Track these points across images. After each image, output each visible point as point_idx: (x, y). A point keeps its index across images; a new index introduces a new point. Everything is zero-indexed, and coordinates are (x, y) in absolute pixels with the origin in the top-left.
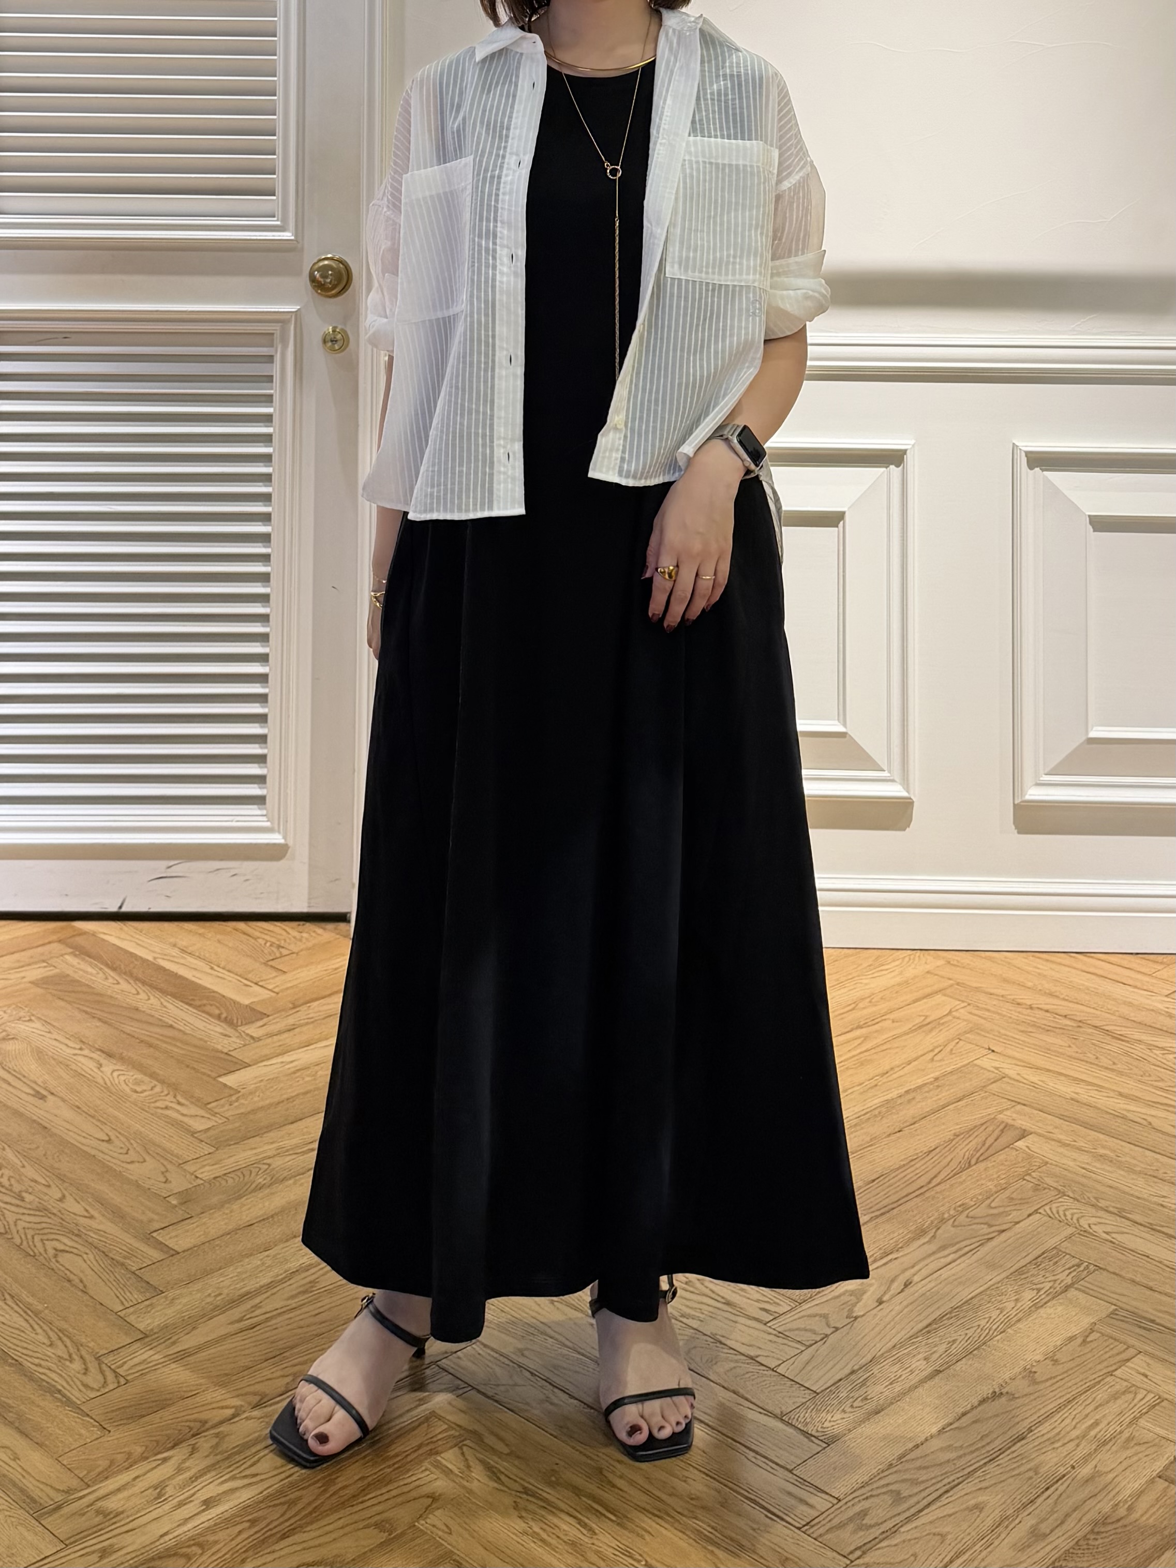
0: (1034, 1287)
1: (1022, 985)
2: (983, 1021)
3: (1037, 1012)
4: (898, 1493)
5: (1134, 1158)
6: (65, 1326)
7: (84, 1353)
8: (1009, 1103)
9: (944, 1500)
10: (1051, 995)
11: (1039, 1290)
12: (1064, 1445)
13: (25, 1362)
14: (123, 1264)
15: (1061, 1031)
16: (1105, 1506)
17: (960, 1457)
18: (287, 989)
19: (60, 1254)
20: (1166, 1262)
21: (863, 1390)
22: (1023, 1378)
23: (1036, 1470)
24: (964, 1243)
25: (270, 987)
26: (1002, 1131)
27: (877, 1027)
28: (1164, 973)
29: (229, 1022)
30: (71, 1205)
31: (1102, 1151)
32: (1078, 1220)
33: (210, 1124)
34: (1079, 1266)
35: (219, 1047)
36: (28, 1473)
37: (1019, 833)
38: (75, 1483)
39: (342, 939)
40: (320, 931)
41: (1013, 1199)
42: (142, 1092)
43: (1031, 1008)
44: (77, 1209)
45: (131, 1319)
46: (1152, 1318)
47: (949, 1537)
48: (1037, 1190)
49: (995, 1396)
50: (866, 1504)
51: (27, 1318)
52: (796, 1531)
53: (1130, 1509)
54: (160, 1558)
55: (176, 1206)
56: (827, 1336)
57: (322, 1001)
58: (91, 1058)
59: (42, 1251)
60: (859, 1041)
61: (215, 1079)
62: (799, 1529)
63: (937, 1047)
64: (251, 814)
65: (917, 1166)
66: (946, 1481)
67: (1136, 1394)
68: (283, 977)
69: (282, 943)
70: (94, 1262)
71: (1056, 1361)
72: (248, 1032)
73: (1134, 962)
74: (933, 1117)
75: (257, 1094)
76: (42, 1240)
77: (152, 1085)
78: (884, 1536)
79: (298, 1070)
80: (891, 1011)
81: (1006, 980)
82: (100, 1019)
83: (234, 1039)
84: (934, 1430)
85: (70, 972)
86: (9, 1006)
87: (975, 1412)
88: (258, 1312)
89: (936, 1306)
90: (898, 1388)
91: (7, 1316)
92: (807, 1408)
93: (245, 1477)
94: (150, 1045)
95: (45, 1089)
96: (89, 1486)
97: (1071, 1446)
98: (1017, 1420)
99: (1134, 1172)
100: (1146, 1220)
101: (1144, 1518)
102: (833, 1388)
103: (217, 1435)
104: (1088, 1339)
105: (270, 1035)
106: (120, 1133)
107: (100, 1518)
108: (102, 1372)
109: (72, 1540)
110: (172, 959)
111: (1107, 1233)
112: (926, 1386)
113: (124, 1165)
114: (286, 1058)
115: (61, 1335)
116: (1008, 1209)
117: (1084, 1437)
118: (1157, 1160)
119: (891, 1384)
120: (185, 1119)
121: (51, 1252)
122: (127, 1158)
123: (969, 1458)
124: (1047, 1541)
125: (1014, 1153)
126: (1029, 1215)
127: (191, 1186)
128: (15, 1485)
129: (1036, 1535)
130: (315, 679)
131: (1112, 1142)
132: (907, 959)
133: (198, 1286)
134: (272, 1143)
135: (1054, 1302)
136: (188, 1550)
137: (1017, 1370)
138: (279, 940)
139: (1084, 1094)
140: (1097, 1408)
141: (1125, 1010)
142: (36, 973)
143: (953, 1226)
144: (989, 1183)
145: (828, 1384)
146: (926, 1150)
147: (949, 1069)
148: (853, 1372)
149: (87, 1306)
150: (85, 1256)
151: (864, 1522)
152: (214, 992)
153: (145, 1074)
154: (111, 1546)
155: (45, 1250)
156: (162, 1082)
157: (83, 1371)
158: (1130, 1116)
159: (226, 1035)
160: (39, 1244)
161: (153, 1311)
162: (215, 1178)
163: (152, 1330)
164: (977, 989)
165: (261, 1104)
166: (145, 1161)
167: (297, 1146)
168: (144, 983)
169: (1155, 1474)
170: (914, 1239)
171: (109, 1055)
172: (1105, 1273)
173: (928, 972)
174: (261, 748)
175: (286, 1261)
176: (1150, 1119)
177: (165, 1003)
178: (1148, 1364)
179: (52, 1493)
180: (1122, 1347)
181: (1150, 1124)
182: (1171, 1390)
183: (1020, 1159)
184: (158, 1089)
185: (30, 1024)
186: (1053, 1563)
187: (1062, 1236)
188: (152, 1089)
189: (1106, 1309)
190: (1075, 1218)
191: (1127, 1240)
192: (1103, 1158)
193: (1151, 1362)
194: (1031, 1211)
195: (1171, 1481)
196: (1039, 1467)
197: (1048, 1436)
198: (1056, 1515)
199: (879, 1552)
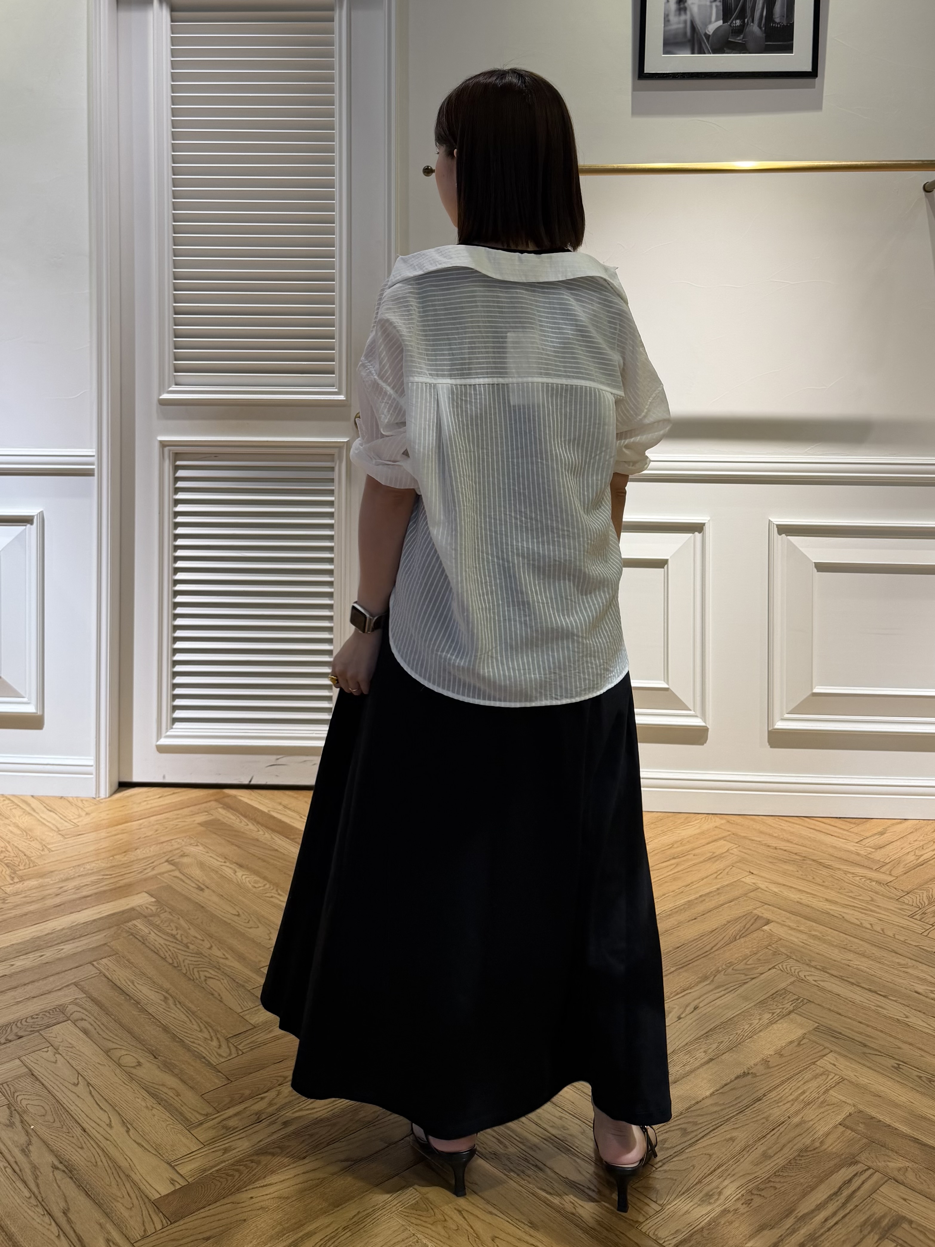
0: (770, 1011)
1: (770, 835)
2: (746, 856)
3: (779, 851)
4: (685, 1129)
5: (834, 937)
6: (209, 1021)
7: (219, 1036)
8: (760, 904)
9: (712, 1135)
10: (788, 841)
11: (773, 1013)
12: (784, 1104)
13: (186, 1041)
14: (243, 986)
15: (792, 862)
16: (808, 1141)
17: (723, 1109)
19: (208, 979)
20: (851, 1000)
22: (762, 1064)
23: (767, 1119)
24: (731, 985)
26: (755, 920)
28: (856, 829)
30: (216, 951)
31: (814, 933)
32: (798, 973)
34: (797, 999)
36: (185, 1104)
37: (771, 747)
38: (211, 1110)
41: (759, 959)
42: (258, 888)
43: (776, 848)
44: (219, 954)
45: (247, 1017)
46: (840, 1031)
47: (714, 1156)
48: (775, 955)
49: (745, 1074)
50: (666, 1135)
51: (188, 1014)
53: (821, 1143)
58: (230, 867)
59: (198, 977)
60: (674, 866)
63: (719, 870)
65: (704, 939)
66: (714, 1123)
67: (828, 1076)
70: (227, 984)
71: (782, 1055)
73: (838, 823)
74: (715, 911)
76: (198, 971)
77: (264, 883)
78: (676, 1154)
80: (693, 849)
81: (761, 832)
82: (236, 846)
84: (708, 1093)
85: (221, 818)
86: (185, 837)
87: (732, 1083)
89: (712, 1021)
90: (688, 1068)
91: (176, 1014)
94: (264, 861)
95: (203, 885)
96: (219, 1112)
97: (788, 1105)
98: (757, 1089)
99: (833, 945)
100: (838, 973)
101: (830, 1148)
104: (802, 1043)
106: (244, 911)
107: (224, 1131)
108: (229, 1047)
109: (208, 1142)
110: (278, 811)
111: (815, 981)
112: (705, 1067)
113: (246, 929)
115: (207, 1025)
116: (756, 966)
117: (796, 1100)
118: (846, 939)
119: (684, 1066)
121: (203, 978)
122: (249, 925)
123: (727, 1110)
124: (772, 1160)
125: (762, 933)
126: (770, 969)
128: (177, 1110)
129: (766, 1156)
131: (821, 928)
132: (703, 819)
135: (782, 1020)
137: (758, 1060)
139: (805, 899)
140: (804, 1083)
141: (831, 851)
142: (201, 818)
143: (724, 975)
144: (746, 951)
146: (710, 930)
147: (725, 884)
149: (221, 1009)
150: (222, 981)
151: (664, 1146)
153: (261, 878)
154: (230, 1146)
155: (200, 977)
156: (270, 882)
157: (218, 1046)
158: (832, 912)
160: (196, 973)
161: (259, 1013)
163: (258, 1024)
164: (745, 837)
166: (258, 927)
168: (262, 825)
169: (837, 1123)
170: (700, 982)
171: (241, 866)
172: (813, 1005)
173: (716, 827)
176: (844, 915)
177: (274, 837)
178: (836, 1058)
179: (198, 1116)
180: (821, 1048)
181: (844, 918)
182: (850, 1074)
183: (765, 936)
184: (267, 886)
185: (197, 847)
186: (775, 1173)
187: (788, 982)
188: (264, 886)
189: (812, 1025)
190: (797, 971)
191: (826, 985)
192: (815, 937)
193: (838, 1057)
194: (770, 967)
195: (847, 1127)
196: (769, 1116)
197: (775, 1099)
198: (778, 1145)
199: (672, 1163)
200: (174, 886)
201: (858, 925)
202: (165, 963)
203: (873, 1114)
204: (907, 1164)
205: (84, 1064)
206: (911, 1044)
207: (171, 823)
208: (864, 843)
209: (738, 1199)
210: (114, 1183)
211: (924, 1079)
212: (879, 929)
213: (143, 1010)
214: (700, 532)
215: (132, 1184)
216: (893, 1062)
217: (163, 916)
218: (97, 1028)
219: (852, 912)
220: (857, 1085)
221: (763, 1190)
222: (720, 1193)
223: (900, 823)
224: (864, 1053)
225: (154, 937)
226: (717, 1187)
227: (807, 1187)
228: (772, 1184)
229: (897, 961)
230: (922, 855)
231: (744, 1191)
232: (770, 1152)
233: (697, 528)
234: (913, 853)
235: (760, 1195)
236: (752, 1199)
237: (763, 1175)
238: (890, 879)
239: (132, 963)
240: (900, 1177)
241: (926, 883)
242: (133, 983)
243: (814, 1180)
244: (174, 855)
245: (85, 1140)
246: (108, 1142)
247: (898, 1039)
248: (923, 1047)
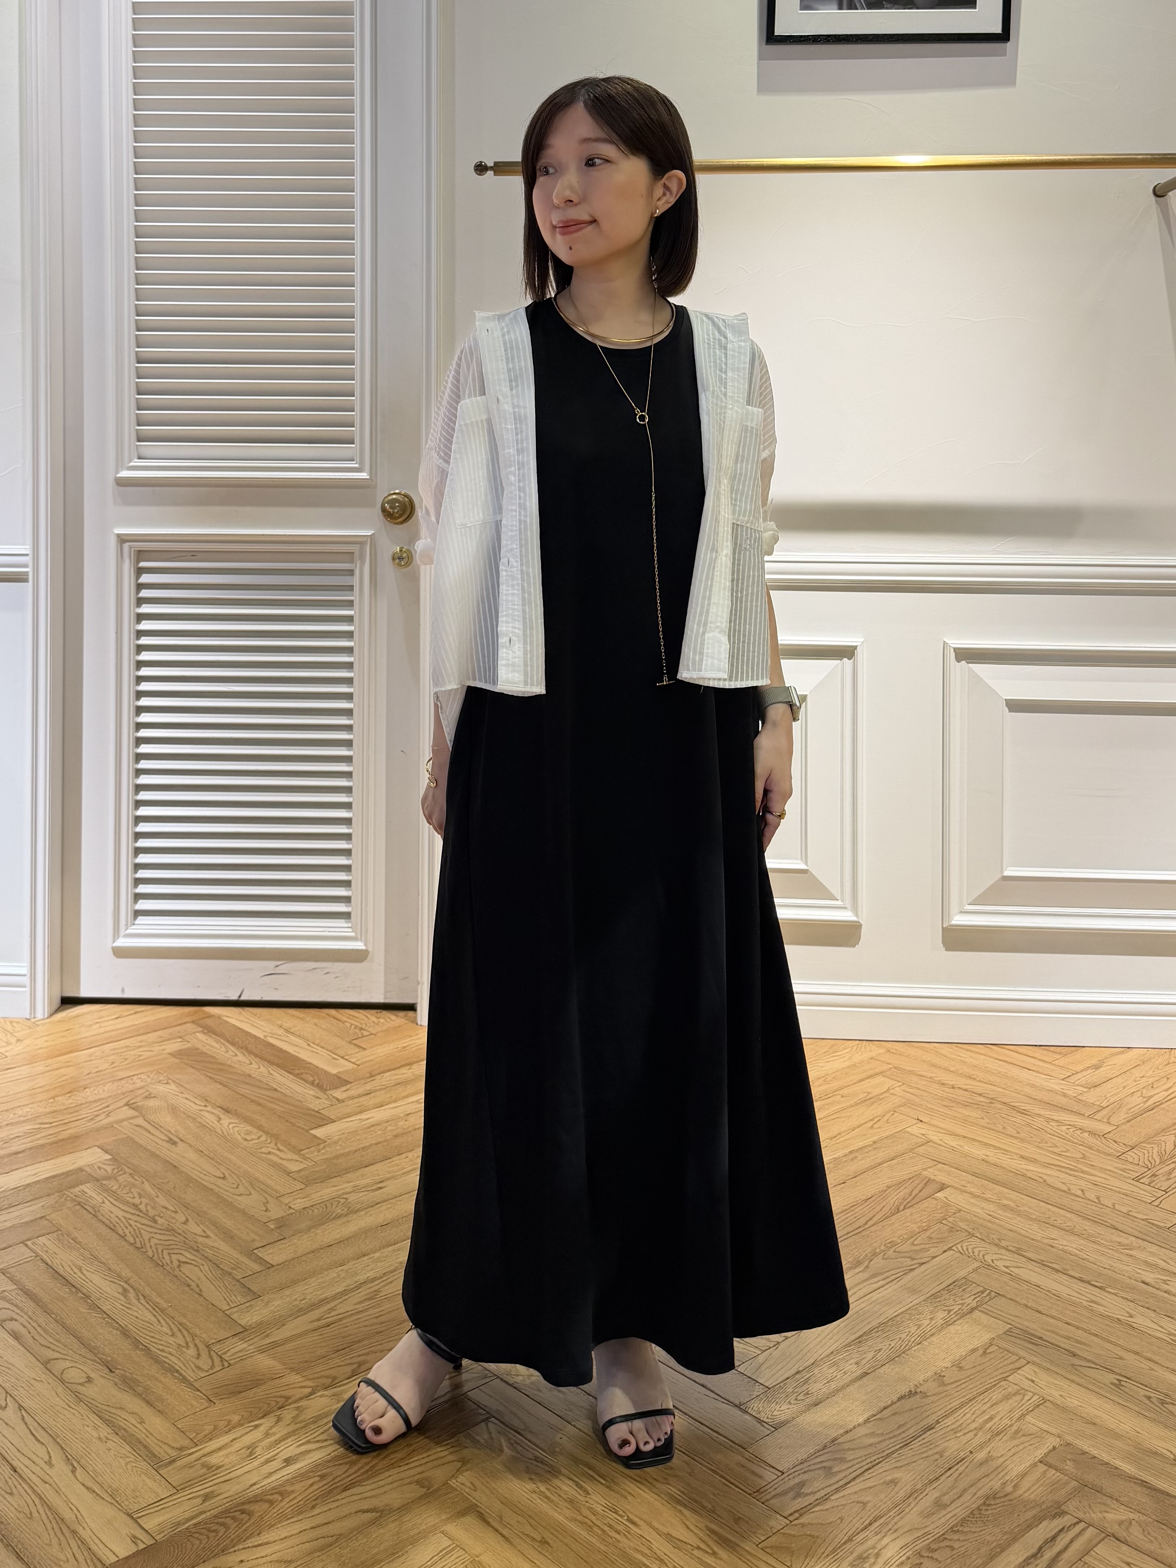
0: (946, 1308)
1: (946, 1069)
2: (914, 1097)
3: (957, 1091)
4: (830, 1468)
5: (1031, 1208)
6: (184, 1320)
7: (197, 1342)
8: (932, 1162)
9: (867, 1475)
10: (970, 1077)
11: (950, 1311)
12: (965, 1434)
13: (152, 1348)
14: (230, 1274)
15: (976, 1106)
16: (997, 1484)
17: (881, 1441)
18: (366, 1062)
19: (181, 1264)
20: (1054, 1292)
21: (804, 1388)
22: (934, 1380)
23: (941, 1454)
24: (892, 1273)
25: (353, 1060)
26: (926, 1184)
27: (829, 1101)
28: (1062, 1062)
29: (320, 1087)
30: (193, 1227)
31: (1005, 1202)
32: (983, 1256)
33: (303, 1166)
34: (982, 1292)
35: (312, 1106)
36: (151, 1434)
37: (946, 950)
38: (186, 1442)
39: (410, 1024)
40: (393, 1017)
41: (931, 1238)
42: (251, 1141)
43: (953, 1087)
44: (198, 1230)
45: (235, 1316)
46: (1040, 1335)
47: (869, 1505)
48: (952, 1231)
49: (911, 1394)
50: (804, 1477)
51: (155, 1313)
52: (748, 1496)
53: (1016, 1487)
54: (249, 1502)
55: (273, 1230)
56: (778, 1343)
57: (393, 1072)
58: (213, 1113)
59: (169, 1262)
61: (307, 1131)
62: (750, 1494)
63: (876, 1117)
64: (339, 926)
65: (856, 1210)
66: (869, 1460)
67: (1024, 1395)
68: (364, 1053)
69: (364, 1027)
70: (209, 1272)
71: (961, 1367)
72: (335, 1095)
73: (1038, 1052)
74: (870, 1173)
75: (340, 1143)
76: (169, 1253)
77: (259, 1135)
78: (817, 1502)
79: (372, 1126)
80: (841, 1088)
81: (934, 1065)
82: (221, 1083)
83: (323, 1101)
84: (861, 1420)
85: (199, 1046)
86: (152, 1072)
87: (894, 1406)
88: (333, 1313)
89: (866, 1322)
90: (833, 1385)
91: (140, 1312)
92: (761, 1400)
93: (318, 1441)
94: (259, 1104)
95: (177, 1137)
96: (197, 1445)
97: (971, 1434)
98: (929, 1413)
99: (1031, 1219)
100: (1038, 1257)
101: (1027, 1494)
102: (781, 1384)
103: (297, 1408)
104: (988, 1351)
105: (353, 1098)
106: (232, 1172)
107: (204, 1470)
108: (211, 1357)
109: (182, 1486)
110: (279, 1037)
111: (1007, 1267)
112: (856, 1385)
113: (235, 1197)
114: (364, 1116)
115: (181, 1328)
116: (927, 1246)
117: (981, 1428)
118: (1049, 1210)
119: (828, 1382)
120: (284, 1163)
121: (176, 1263)
122: (238, 1192)
123: (888, 1442)
124: (949, 1509)
125: (935, 1202)
126: (945, 1251)
127: (285, 1214)
128: (140, 1442)
129: (939, 1505)
130: (388, 822)
131: (1014, 1195)
132: (855, 1048)
133: (287, 1292)
134: (350, 1182)
135: (961, 1321)
136: (271, 1497)
137: (929, 1374)
138: (361, 1024)
139: (992, 1155)
140: (992, 1406)
141: (1028, 1090)
142: (174, 1046)
143: (883, 1259)
144: (913, 1226)
145: (778, 1382)
146: (864, 1198)
147: (885, 1135)
148: (798, 1373)
149: (201, 1305)
150: (201, 1267)
151: (802, 1491)
152: (310, 1064)
153: (254, 1127)
154: (212, 1492)
155: (171, 1262)
156: (267, 1133)
157: (196, 1356)
158: (1029, 1174)
159: (317, 1097)
160: (167, 1257)
161: (252, 1311)
162: (304, 1208)
163: (250, 1326)
164: (911, 1072)
165: (342, 1152)
166: (251, 1194)
167: (368, 1186)
168: (256, 1056)
169: (1036, 1460)
171: (227, 1111)
172: (1004, 1299)
173: (872, 1058)
174: (347, 875)
175: (356, 1274)
176: (1045, 1177)
177: (272, 1072)
178: (1035, 1372)
179: (170, 1451)
180: (1014, 1358)
181: (1045, 1181)
182: (1055, 1394)
183: (939, 1207)
184: (263, 1139)
185: (167, 1086)
186: (952, 1528)
187: (970, 1269)
188: (259, 1138)
189: (1003, 1327)
190: (981, 1255)
191: (1022, 1273)
192: (1005, 1207)
193: (1037, 1370)
194: (946, 1248)
195: (1050, 1466)
196: (943, 1451)
197: (953, 1427)
198: (955, 1491)
199: (812, 1515)
200: (137, 1139)
201: (1064, 1191)
202: (124, 1243)
203: (1086, 1448)
204: (1131, 1516)
205: (13, 1380)
206: (1136, 1353)
207: (132, 1053)
208: (1071, 1080)
209: (902, 1563)
210: (54, 1541)
211: (1154, 1400)
212: (1093, 1197)
213: (95, 1307)
214: (850, 659)
215: (79, 1542)
216: (1113, 1378)
217: (121, 1179)
218: (32, 1330)
219: (1056, 1174)
220: (1064, 1409)
221: (936, 1550)
222: (877, 1555)
223: (1122, 1053)
224: (1073, 1365)
225: (111, 1210)
226: (874, 1547)
227: (995, 1547)
228: (947, 1543)
229: (1118, 1239)
230: (1151, 1097)
231: (910, 1552)
232: (946, 1499)
233: (846, 653)
234: (1139, 1093)
235: (932, 1558)
236: (921, 1563)
237: (936, 1531)
238: (1110, 1128)
239: (79, 1243)
240: (1123, 1534)
241: (1157, 1134)
242: (81, 1270)
243: (1005, 1537)
244: (137, 1097)
245: (16, 1483)
246: (47, 1485)
247: (1119, 1345)
248: (1153, 1357)
